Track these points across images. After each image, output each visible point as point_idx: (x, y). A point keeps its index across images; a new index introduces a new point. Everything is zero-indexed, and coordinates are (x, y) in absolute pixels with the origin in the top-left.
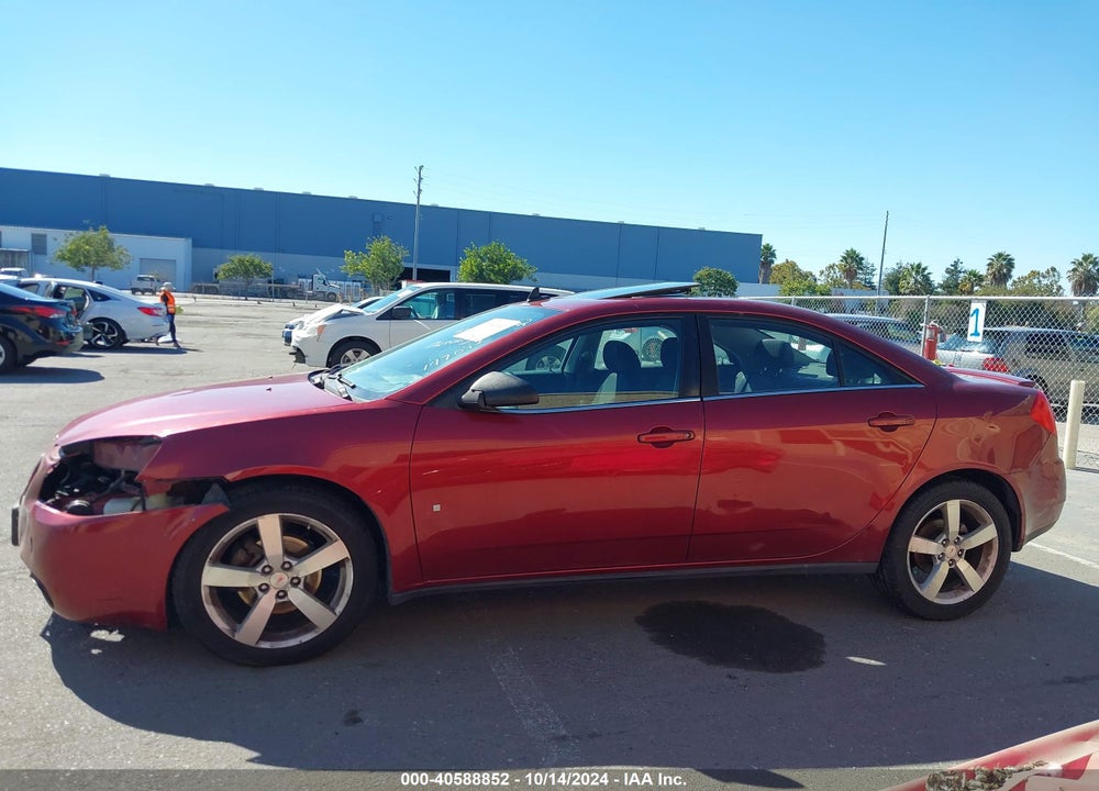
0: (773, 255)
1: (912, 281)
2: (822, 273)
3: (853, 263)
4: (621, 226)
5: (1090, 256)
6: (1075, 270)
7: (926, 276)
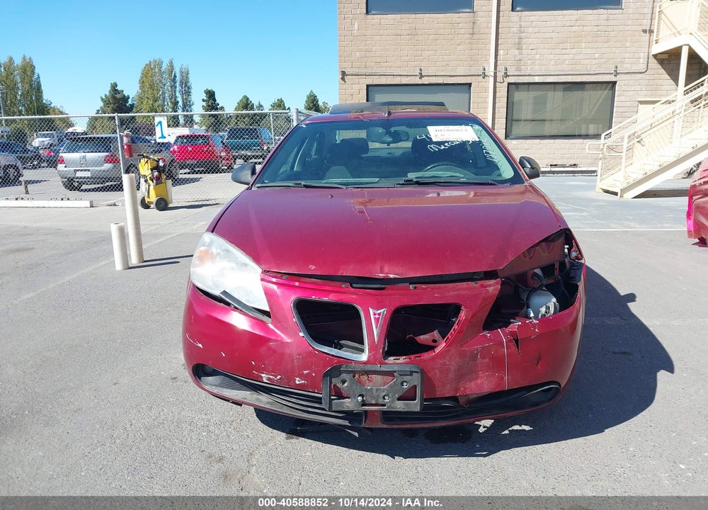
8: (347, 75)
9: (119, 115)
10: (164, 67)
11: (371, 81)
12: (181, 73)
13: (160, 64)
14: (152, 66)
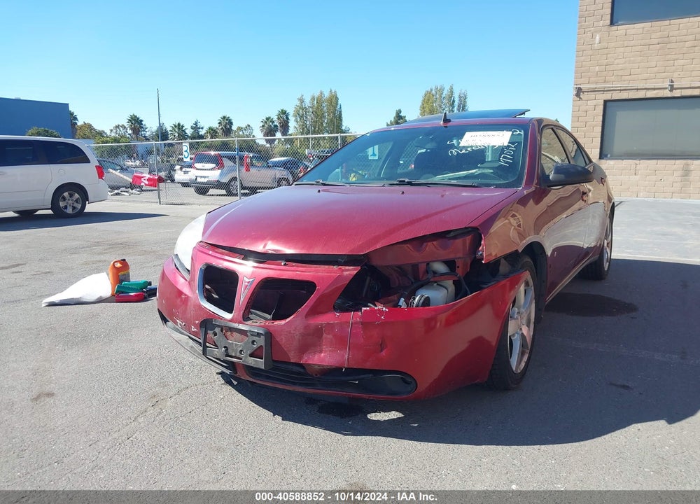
0: (76, 119)
1: (177, 135)
2: (111, 131)
3: (136, 123)
5: (269, 118)
6: (263, 126)
7: (184, 131)
8: (583, 92)
9: (342, 135)
10: (445, 92)
11: (608, 96)
12: (460, 97)
13: (442, 90)
14: (433, 92)
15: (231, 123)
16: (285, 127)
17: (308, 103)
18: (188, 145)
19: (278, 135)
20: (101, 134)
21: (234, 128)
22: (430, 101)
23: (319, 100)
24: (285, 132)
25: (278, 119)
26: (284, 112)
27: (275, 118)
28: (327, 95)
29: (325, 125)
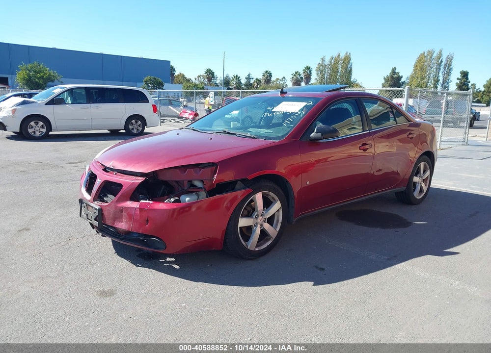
0: (174, 70)
1: (235, 83)
2: (196, 79)
3: (210, 74)
4: (102, 55)
5: (298, 72)
6: (293, 78)
7: (239, 80)
10: (435, 55)
12: (447, 58)
14: (426, 55)
15: (270, 75)
16: (308, 78)
17: (327, 62)
18: (213, 93)
19: (303, 84)
20: (188, 81)
21: (273, 79)
22: (422, 61)
23: (337, 60)
24: (307, 82)
25: (304, 73)
26: (308, 68)
27: (302, 72)
28: (342, 56)
29: (338, 77)
